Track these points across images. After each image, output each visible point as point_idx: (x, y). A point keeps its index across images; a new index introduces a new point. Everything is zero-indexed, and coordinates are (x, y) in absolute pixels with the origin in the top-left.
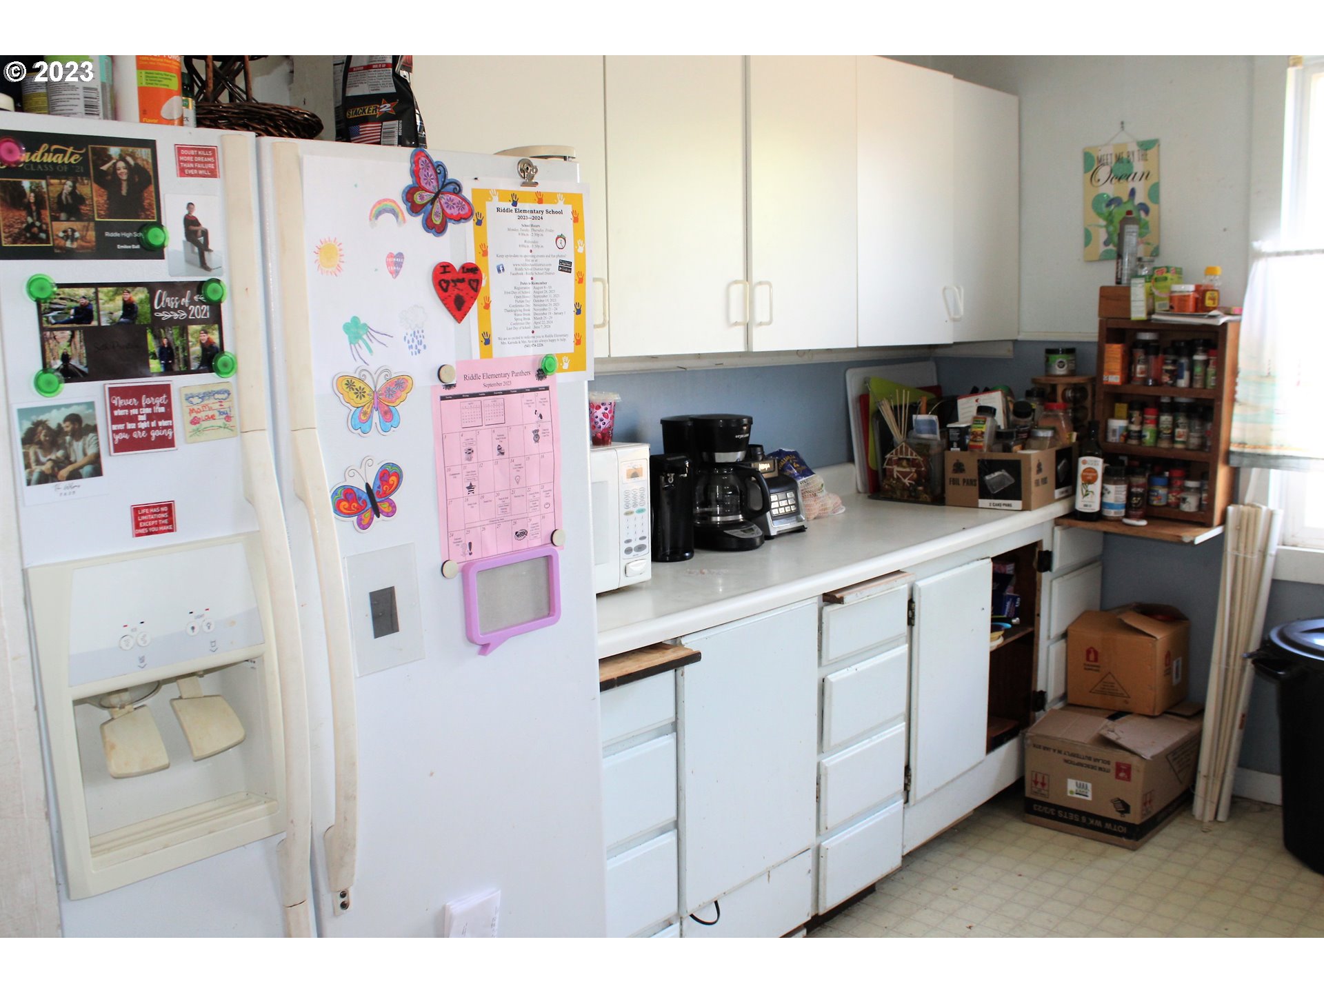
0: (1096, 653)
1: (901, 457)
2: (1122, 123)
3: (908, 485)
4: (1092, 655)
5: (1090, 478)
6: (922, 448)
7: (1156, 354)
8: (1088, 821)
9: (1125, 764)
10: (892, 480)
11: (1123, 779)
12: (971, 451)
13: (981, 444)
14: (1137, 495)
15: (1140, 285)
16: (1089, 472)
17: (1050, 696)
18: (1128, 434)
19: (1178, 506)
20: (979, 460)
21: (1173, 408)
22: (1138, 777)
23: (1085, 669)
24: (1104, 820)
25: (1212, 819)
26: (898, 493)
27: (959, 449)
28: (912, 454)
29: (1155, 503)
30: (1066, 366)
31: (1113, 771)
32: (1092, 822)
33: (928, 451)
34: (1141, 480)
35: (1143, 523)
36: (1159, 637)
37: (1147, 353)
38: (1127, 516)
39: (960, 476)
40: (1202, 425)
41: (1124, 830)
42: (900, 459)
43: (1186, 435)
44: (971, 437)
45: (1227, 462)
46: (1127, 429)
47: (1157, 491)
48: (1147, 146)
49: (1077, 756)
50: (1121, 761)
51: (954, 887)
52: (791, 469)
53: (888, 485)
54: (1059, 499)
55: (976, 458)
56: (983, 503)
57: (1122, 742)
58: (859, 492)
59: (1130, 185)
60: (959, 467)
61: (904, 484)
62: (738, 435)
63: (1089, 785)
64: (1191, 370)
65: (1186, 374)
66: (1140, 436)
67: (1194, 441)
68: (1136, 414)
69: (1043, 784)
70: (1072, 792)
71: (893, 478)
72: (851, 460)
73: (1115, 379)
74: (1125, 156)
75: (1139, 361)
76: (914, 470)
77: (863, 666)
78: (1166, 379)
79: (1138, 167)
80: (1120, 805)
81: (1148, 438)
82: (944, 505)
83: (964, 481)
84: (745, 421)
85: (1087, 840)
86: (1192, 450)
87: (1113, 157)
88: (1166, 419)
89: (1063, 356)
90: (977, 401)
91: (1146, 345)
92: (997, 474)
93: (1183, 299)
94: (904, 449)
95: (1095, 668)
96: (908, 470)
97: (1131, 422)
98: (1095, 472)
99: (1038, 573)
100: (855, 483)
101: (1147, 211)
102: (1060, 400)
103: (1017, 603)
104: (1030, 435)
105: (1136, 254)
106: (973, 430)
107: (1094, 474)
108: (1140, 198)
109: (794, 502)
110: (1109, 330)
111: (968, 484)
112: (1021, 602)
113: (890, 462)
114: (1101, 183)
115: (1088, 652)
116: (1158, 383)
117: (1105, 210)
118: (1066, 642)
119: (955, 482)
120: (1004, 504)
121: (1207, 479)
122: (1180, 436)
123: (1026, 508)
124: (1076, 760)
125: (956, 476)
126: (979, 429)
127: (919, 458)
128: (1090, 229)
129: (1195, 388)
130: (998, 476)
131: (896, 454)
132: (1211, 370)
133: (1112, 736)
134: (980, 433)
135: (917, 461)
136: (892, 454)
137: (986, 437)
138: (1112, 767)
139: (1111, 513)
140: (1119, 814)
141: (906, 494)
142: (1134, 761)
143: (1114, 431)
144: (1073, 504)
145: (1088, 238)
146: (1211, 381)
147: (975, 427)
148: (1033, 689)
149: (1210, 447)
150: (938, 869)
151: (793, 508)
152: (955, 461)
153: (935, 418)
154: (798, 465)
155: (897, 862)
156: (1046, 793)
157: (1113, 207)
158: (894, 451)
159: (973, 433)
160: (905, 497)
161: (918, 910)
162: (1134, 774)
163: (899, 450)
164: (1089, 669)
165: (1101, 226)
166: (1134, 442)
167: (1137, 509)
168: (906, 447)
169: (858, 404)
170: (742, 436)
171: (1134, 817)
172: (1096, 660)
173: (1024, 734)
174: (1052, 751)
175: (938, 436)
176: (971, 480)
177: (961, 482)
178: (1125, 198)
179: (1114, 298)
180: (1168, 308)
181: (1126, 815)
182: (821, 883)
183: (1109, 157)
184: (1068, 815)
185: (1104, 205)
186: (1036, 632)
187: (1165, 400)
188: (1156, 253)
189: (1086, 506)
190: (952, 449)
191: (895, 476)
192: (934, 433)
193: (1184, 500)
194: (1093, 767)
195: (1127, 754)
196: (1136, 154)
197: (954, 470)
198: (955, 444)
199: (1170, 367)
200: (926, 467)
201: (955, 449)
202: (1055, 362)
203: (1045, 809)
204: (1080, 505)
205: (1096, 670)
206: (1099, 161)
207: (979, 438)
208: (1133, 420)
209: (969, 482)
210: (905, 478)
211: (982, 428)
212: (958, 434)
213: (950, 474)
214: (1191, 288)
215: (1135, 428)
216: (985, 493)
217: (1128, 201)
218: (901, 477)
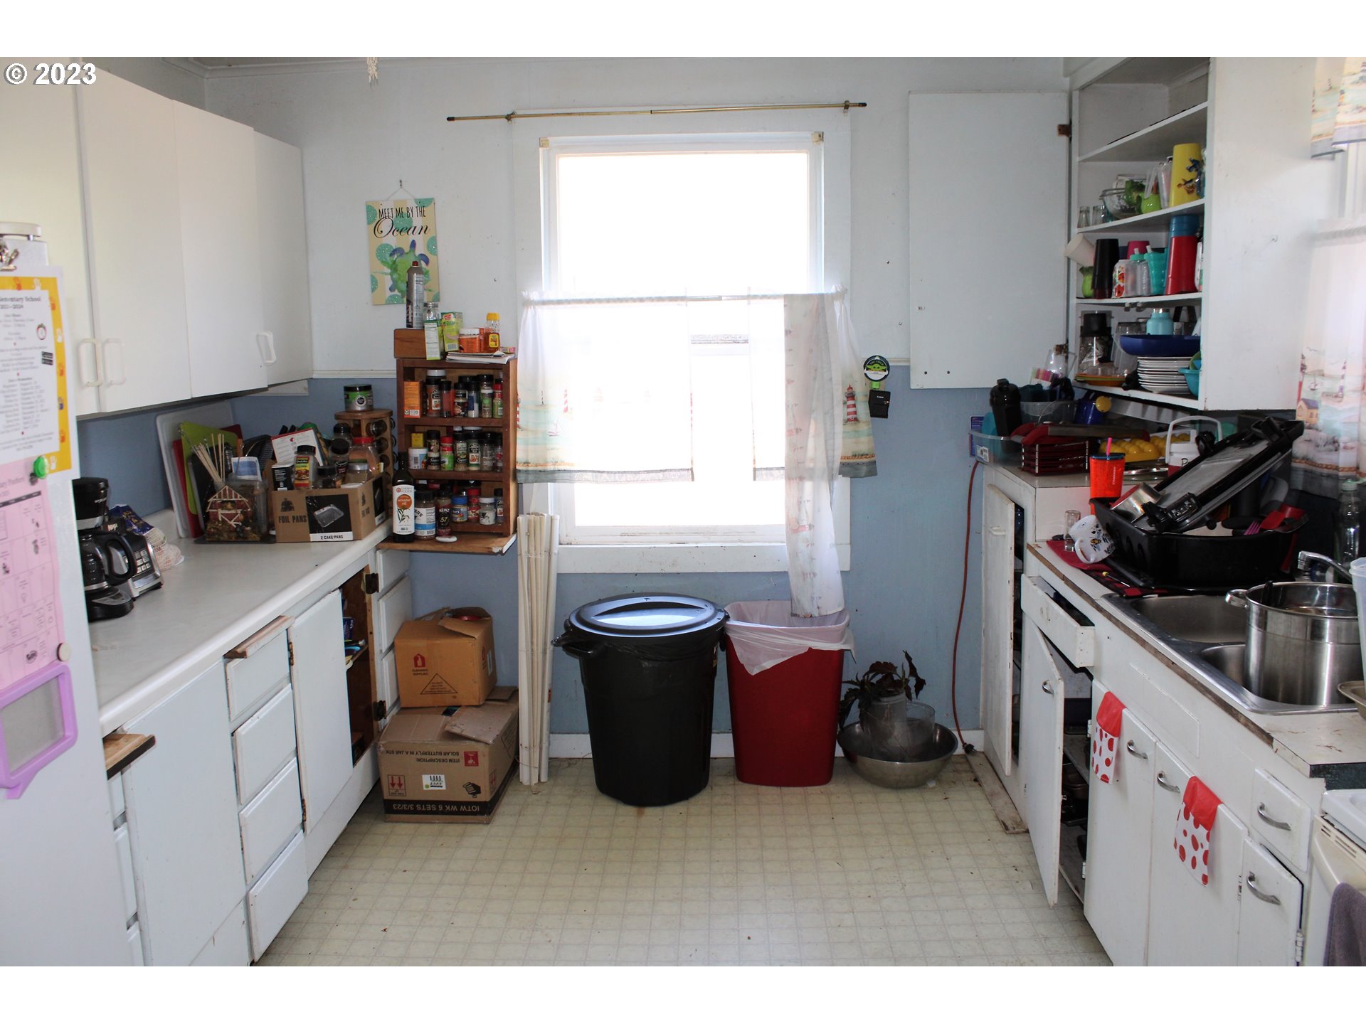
0: (423, 659)
1: (225, 499)
2: (401, 181)
3: (235, 526)
4: (420, 662)
5: (405, 504)
6: (247, 489)
7: (448, 389)
8: (444, 808)
9: (471, 752)
10: (217, 523)
11: (472, 765)
12: (298, 489)
13: (307, 482)
14: (444, 515)
15: (434, 329)
16: (403, 498)
17: (388, 705)
18: (428, 461)
19: (478, 520)
20: (307, 498)
21: (466, 436)
22: (484, 761)
23: (414, 674)
24: (459, 804)
25: (536, 781)
26: (225, 535)
27: (286, 488)
28: (236, 497)
29: (458, 520)
30: (365, 402)
31: (462, 761)
32: (448, 808)
33: (252, 492)
34: (445, 501)
35: (454, 539)
36: (476, 637)
37: (440, 389)
38: (437, 535)
39: (290, 514)
40: (492, 449)
41: (478, 808)
42: (223, 502)
43: (478, 459)
44: (296, 476)
45: (515, 479)
46: (426, 456)
47: (459, 510)
48: (423, 205)
49: (429, 753)
50: (468, 750)
51: (353, 898)
52: (131, 526)
53: (214, 528)
54: (379, 525)
55: (304, 495)
56: (315, 537)
57: (466, 733)
58: (181, 538)
59: (411, 237)
60: (287, 506)
61: (231, 525)
62: (97, 499)
63: (443, 777)
64: (480, 403)
65: (476, 406)
66: (439, 461)
67: (487, 463)
68: (434, 443)
69: (400, 785)
70: (427, 786)
71: (218, 521)
72: (168, 505)
73: (415, 413)
74: (405, 211)
75: (433, 395)
76: (239, 511)
77: (262, 713)
78: (459, 410)
79: (417, 222)
80: (472, 788)
81: (447, 463)
82: (275, 542)
83: (294, 518)
84: (102, 484)
85: (446, 825)
86: (487, 472)
87: (394, 211)
88: (461, 446)
89: (362, 393)
90: (291, 440)
91: (437, 381)
92: (326, 509)
93: (471, 341)
94: (227, 492)
95: (423, 672)
96: (233, 512)
97: (430, 450)
98: (409, 498)
99: (367, 596)
100: (175, 528)
101: (427, 262)
102: (364, 434)
103: (351, 624)
104: (348, 468)
105: (423, 300)
106: (297, 469)
107: (409, 500)
108: (420, 249)
109: (148, 560)
110: (405, 369)
111: (297, 521)
112: (354, 624)
113: (214, 505)
114: (383, 234)
115: (416, 659)
116: (452, 415)
117: (389, 259)
118: (394, 652)
119: (285, 520)
120: (335, 537)
121: (502, 495)
122: (474, 460)
123: (357, 538)
124: (428, 757)
125: (285, 514)
126: (303, 468)
127: (244, 499)
128: (374, 275)
129: (485, 418)
130: (328, 510)
131: (220, 497)
132: (498, 401)
133: (456, 730)
134: (303, 471)
135: (242, 503)
136: (215, 498)
137: (311, 474)
138: (461, 757)
139: (424, 533)
140: (471, 796)
141: (233, 535)
142: (480, 748)
143: (416, 459)
144: (391, 528)
145: (374, 283)
146: (499, 411)
147: (298, 466)
148: (373, 701)
149: (501, 468)
150: (331, 885)
151: (148, 566)
152: (283, 500)
153: (255, 459)
154: (136, 521)
155: (303, 889)
156: (403, 792)
157: (396, 256)
158: (217, 495)
159: (297, 472)
160: (233, 539)
161: (331, 929)
162: (480, 759)
163: (222, 493)
164: (417, 674)
165: (386, 274)
166: (434, 468)
167: (445, 527)
168: (229, 490)
169: (173, 451)
170: (101, 500)
171: (485, 796)
172: (424, 665)
173: (376, 744)
174: (404, 753)
175: (259, 477)
176: (300, 517)
177: (291, 519)
178: (407, 249)
179: (408, 340)
180: (457, 349)
181: (478, 795)
182: (254, 931)
183: (390, 211)
184: (426, 807)
185: (388, 255)
186: (370, 650)
187: (458, 429)
188: (437, 298)
189: (403, 529)
190: (279, 489)
191: (220, 519)
192: (255, 474)
193: (484, 515)
194: (444, 761)
195: (473, 743)
196: (415, 210)
197: (282, 508)
198: (282, 484)
199: (461, 401)
200: (251, 507)
201: (282, 489)
202: (354, 398)
203: (404, 806)
204: (398, 530)
205: (424, 674)
206: (381, 213)
207: (304, 477)
208: (432, 448)
209: (299, 519)
210: (230, 520)
211: (306, 466)
212: (284, 474)
213: (278, 512)
214: (477, 332)
215: (434, 455)
216: (315, 528)
217: (410, 251)
218: (226, 519)
